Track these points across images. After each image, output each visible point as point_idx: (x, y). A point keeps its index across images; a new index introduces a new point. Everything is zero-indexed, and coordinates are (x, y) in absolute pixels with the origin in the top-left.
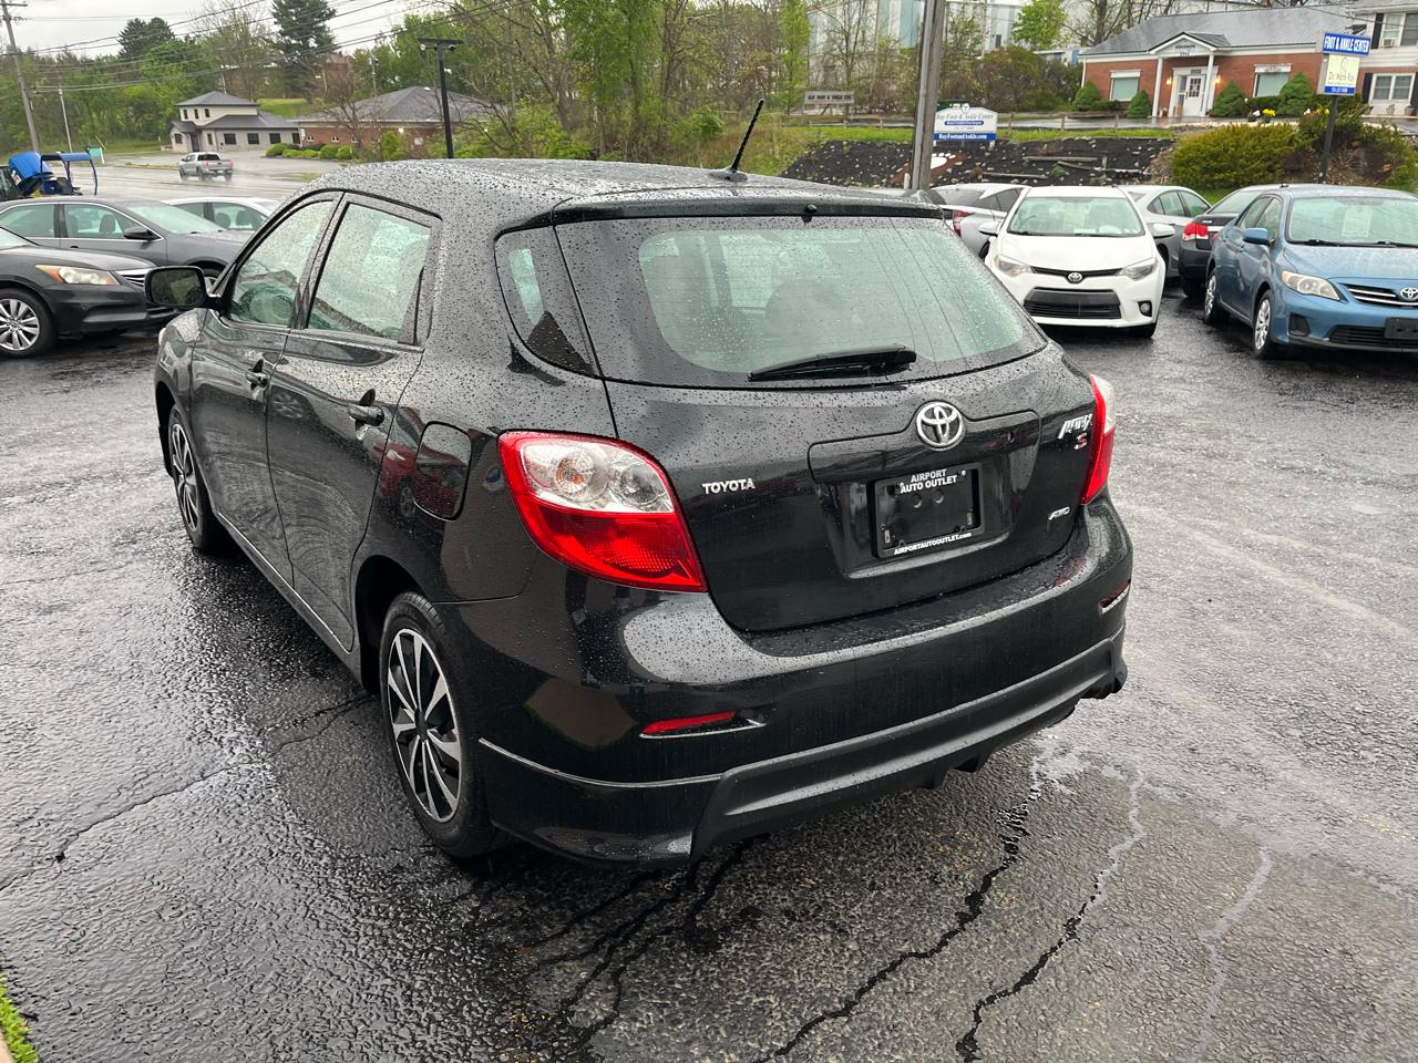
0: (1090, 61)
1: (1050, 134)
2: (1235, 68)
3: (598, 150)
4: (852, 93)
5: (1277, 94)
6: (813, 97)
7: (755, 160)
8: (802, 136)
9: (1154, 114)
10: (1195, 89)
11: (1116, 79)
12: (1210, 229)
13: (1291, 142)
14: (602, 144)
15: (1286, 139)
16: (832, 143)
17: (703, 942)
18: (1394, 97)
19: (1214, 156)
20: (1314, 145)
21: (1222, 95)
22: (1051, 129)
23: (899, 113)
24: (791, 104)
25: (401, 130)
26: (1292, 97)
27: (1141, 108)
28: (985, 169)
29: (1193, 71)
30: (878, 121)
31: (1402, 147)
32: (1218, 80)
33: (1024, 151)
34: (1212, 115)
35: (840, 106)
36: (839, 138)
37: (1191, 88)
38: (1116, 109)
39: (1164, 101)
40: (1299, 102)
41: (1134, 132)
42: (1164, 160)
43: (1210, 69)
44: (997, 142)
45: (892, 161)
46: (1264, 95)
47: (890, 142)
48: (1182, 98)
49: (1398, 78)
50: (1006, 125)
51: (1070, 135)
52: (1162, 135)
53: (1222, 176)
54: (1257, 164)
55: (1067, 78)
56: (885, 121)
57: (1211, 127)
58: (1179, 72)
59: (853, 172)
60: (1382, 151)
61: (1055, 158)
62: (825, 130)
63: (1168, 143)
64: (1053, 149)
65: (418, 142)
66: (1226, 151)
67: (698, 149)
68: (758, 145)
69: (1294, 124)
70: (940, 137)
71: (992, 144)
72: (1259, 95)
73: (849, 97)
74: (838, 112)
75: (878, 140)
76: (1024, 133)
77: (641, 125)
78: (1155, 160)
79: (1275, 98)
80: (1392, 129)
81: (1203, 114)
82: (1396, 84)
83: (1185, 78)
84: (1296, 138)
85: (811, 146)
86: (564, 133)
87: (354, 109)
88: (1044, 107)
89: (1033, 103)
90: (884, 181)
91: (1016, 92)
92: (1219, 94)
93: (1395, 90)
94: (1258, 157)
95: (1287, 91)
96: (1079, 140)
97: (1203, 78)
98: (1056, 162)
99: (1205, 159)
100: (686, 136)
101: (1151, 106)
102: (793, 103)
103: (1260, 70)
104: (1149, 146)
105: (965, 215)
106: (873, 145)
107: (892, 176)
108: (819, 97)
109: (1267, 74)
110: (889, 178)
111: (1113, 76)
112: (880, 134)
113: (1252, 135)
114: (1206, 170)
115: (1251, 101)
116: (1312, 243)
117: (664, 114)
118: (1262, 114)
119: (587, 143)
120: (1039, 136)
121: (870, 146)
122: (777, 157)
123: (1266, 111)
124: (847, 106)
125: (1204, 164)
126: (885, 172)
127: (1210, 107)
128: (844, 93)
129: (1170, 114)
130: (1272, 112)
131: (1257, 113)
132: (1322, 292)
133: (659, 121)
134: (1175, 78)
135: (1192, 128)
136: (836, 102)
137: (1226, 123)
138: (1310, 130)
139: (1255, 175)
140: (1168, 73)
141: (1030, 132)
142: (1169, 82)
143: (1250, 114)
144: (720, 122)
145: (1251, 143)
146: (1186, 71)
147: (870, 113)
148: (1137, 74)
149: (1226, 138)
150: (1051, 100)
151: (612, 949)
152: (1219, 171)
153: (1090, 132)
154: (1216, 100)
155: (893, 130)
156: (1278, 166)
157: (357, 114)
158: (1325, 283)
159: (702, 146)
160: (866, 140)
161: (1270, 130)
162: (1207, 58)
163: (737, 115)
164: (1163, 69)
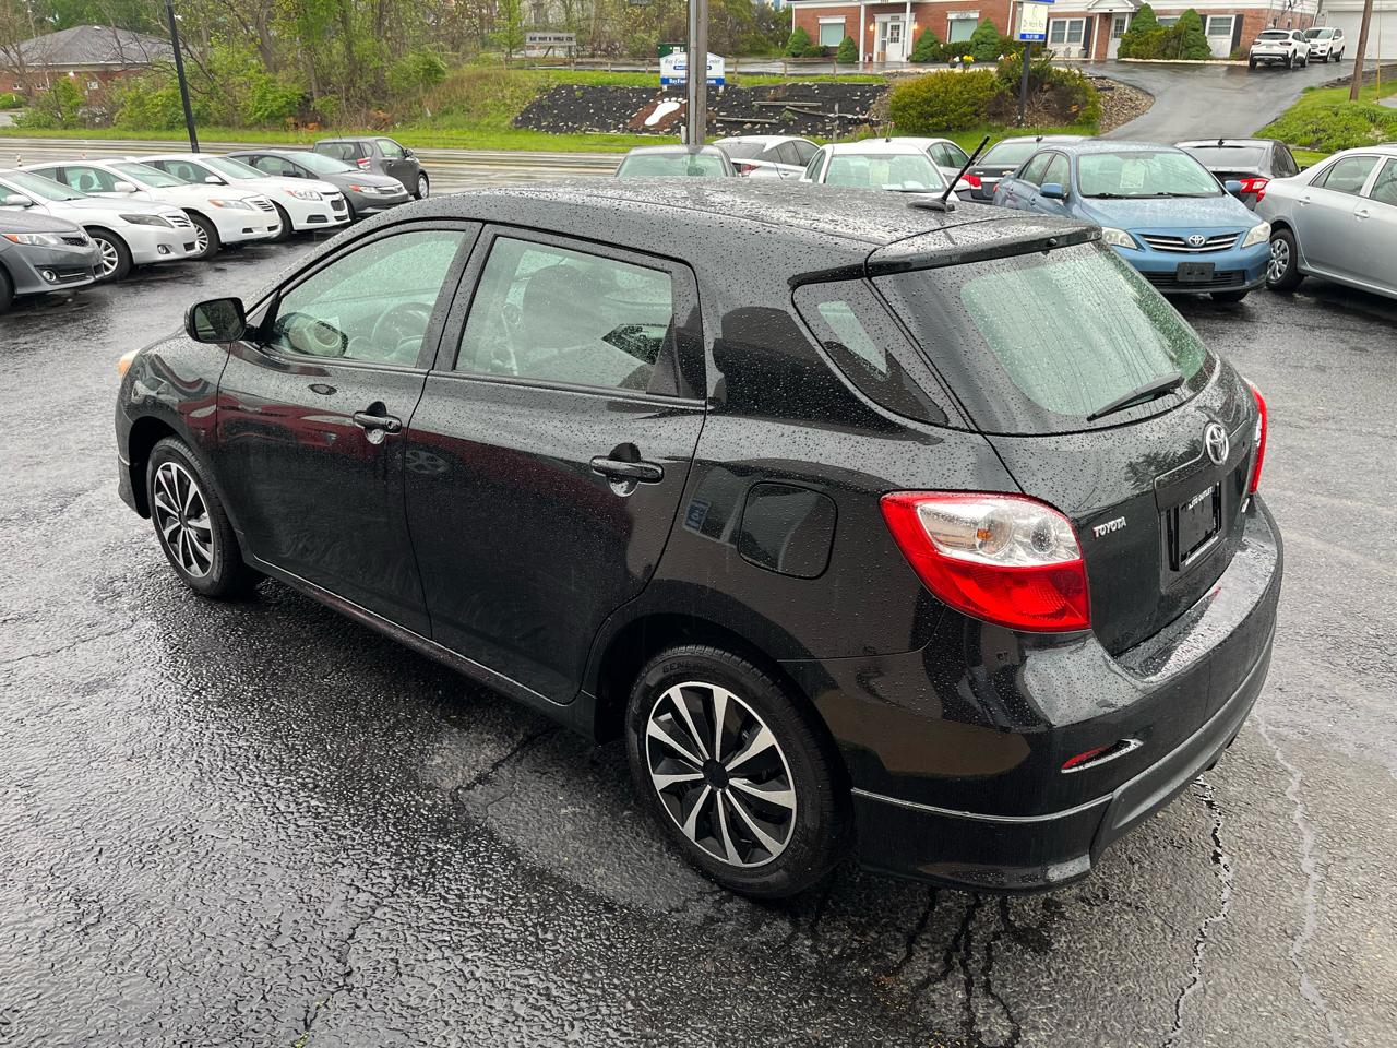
0: (797, 7)
1: (774, 79)
2: (930, 15)
3: (311, 94)
4: (573, 34)
5: (969, 40)
6: (535, 39)
7: (485, 106)
8: (533, 79)
9: (861, 59)
10: (895, 35)
11: (824, 25)
12: (983, 180)
13: (992, 87)
14: (314, 88)
15: (988, 84)
16: (563, 87)
17: (1035, 940)
18: (1069, 41)
19: (927, 102)
20: (1012, 89)
21: (920, 41)
22: (775, 74)
23: (621, 56)
24: (512, 46)
25: (71, 74)
26: (983, 43)
27: (849, 54)
28: (718, 113)
29: (892, 18)
30: (607, 64)
31: (1087, 89)
32: (915, 27)
33: (753, 96)
34: (915, 60)
35: (564, 47)
36: (568, 82)
37: (892, 34)
38: (826, 54)
39: (869, 47)
40: (988, 47)
41: (851, 78)
42: (881, 105)
43: (908, 16)
44: (726, 87)
45: (626, 106)
46: (958, 41)
47: (621, 86)
48: (884, 43)
49: (1071, 22)
50: (732, 70)
51: (793, 80)
52: (877, 81)
53: (935, 120)
54: (965, 109)
55: (775, 23)
56: (613, 64)
57: (919, 73)
58: (880, 18)
59: (589, 117)
60: (1068, 93)
61: (783, 103)
62: (553, 74)
63: (884, 89)
64: (780, 94)
65: (95, 86)
66: (937, 96)
67: (421, 94)
68: (486, 89)
69: (993, 69)
70: (671, 81)
71: (721, 88)
72: (953, 41)
73: (571, 39)
74: (560, 54)
75: (609, 84)
76: (750, 78)
77: (356, 67)
78: (874, 105)
79: (967, 44)
80: (1077, 72)
81: (904, 60)
82: (1070, 28)
83: (885, 24)
84: (997, 83)
85: (541, 90)
86: (270, 76)
87: (19, 53)
88: (759, 51)
89: (747, 47)
90: (621, 126)
91: (730, 36)
92: (918, 40)
93: (1070, 34)
94: (965, 102)
95: (978, 36)
96: (803, 85)
97: (902, 24)
98: (784, 106)
99: (919, 104)
100: (407, 79)
101: (858, 51)
102: (515, 44)
103: (952, 16)
104: (867, 91)
105: (752, 168)
106: (604, 89)
107: (628, 121)
108: (540, 39)
109: (958, 20)
110: (625, 123)
111: (820, 22)
112: (610, 77)
113: (959, 81)
114: (921, 115)
115: (946, 47)
116: (1102, 196)
117: (380, 54)
118: (962, 60)
119: (296, 86)
120: (764, 81)
121: (601, 91)
122: (508, 101)
123: (965, 57)
124: (570, 47)
125: (919, 109)
126: (620, 117)
127: (910, 53)
128: (565, 35)
129: (875, 60)
130: (971, 58)
131: (957, 59)
132: (1122, 242)
133: (376, 63)
134: (877, 24)
135: (902, 74)
136: (557, 44)
137: (932, 70)
138: (1007, 75)
139: (964, 119)
140: (870, 20)
141: (756, 77)
142: (871, 28)
143: (950, 61)
144: (442, 65)
145: (958, 88)
146: (886, 18)
147: (593, 56)
148: (842, 20)
149: (936, 84)
150: (763, 44)
151: (964, 964)
152: (932, 116)
153: (810, 78)
154: (915, 45)
155: (622, 74)
156: (982, 110)
157: (24, 58)
158: (1125, 234)
159: (425, 91)
160: (597, 84)
161: (973, 76)
162: (905, 4)
163: (457, 57)
164: (866, 15)
